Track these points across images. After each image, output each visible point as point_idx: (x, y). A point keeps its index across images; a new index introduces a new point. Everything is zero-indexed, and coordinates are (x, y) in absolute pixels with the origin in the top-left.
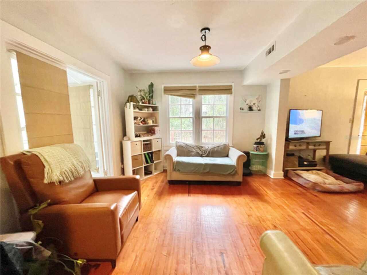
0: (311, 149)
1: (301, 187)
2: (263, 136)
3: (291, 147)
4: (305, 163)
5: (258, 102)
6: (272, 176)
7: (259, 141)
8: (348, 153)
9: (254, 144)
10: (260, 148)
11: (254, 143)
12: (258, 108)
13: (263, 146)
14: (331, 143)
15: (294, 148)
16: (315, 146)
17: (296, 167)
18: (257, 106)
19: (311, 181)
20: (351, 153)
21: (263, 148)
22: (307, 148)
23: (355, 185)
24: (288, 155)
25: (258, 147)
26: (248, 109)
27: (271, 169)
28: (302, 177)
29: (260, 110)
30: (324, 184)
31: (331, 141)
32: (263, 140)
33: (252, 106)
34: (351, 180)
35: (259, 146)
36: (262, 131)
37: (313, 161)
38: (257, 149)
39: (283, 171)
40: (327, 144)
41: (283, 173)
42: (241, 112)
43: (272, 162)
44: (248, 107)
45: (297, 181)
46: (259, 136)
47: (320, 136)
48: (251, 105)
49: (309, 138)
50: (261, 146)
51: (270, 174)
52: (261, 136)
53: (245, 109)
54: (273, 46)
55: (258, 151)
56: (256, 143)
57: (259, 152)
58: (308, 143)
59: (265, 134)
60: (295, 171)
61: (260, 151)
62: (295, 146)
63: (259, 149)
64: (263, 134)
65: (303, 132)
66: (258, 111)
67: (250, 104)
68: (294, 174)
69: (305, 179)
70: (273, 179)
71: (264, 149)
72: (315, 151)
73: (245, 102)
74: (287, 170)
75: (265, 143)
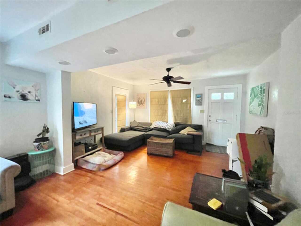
0: (93, 136)
1: (90, 173)
2: (46, 130)
3: (78, 137)
4: (90, 148)
5: (35, 90)
6: (62, 173)
7: (41, 136)
8: (112, 133)
9: (35, 142)
10: (43, 145)
11: (34, 140)
12: (36, 97)
13: (48, 142)
14: (104, 128)
15: (80, 137)
16: (95, 132)
17: (84, 154)
18: (35, 96)
19: (97, 164)
20: (113, 133)
21: (48, 144)
22: (90, 135)
23: (120, 155)
24: (76, 144)
25: (40, 145)
26: (21, 98)
27: (61, 165)
28: (90, 162)
29: (39, 100)
30: (105, 162)
31: (104, 127)
32: (47, 135)
33: (26, 95)
34: (117, 152)
35: (42, 143)
36: (45, 125)
37: (95, 144)
38: (39, 148)
39: (73, 162)
40: (102, 129)
41: (73, 164)
42: (6, 101)
43: (60, 156)
44: (18, 95)
45: (86, 168)
46: (41, 131)
47: (97, 124)
48: (23, 93)
49: (91, 126)
50: (45, 142)
51: (59, 171)
52: (43, 131)
53: (14, 97)
54: (48, 26)
55: (40, 150)
56: (37, 141)
57: (42, 150)
58: (91, 131)
59: (49, 127)
60: (83, 159)
61: (43, 148)
62: (81, 135)
63: (42, 147)
64: (47, 128)
65: (85, 122)
66: (35, 101)
67: (23, 91)
68: (83, 161)
69: (92, 163)
70: (64, 175)
71: (49, 146)
72: (95, 136)
73: (14, 88)
74: (77, 160)
75: (49, 138)
